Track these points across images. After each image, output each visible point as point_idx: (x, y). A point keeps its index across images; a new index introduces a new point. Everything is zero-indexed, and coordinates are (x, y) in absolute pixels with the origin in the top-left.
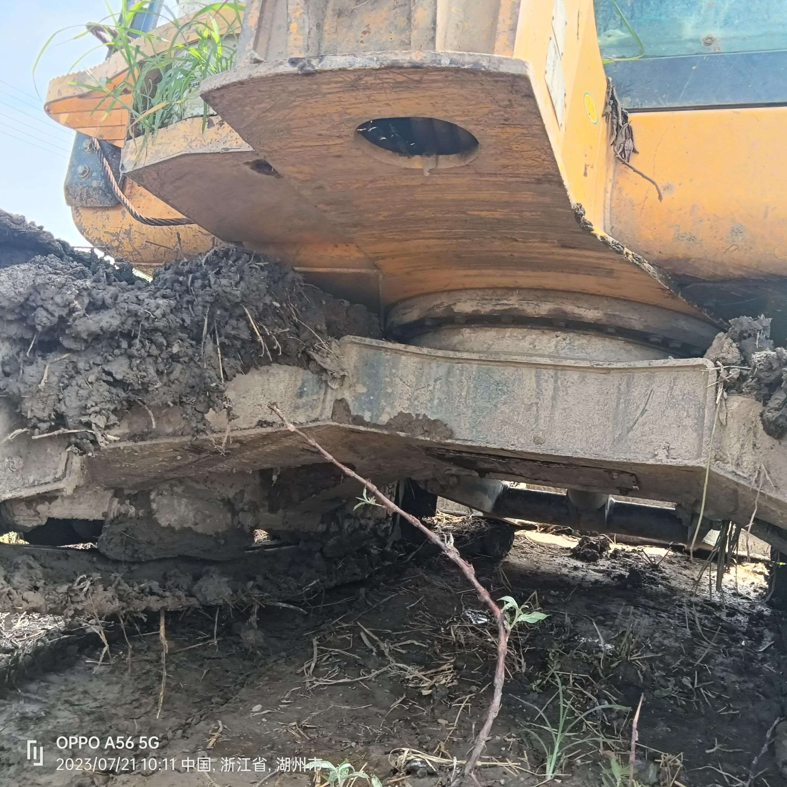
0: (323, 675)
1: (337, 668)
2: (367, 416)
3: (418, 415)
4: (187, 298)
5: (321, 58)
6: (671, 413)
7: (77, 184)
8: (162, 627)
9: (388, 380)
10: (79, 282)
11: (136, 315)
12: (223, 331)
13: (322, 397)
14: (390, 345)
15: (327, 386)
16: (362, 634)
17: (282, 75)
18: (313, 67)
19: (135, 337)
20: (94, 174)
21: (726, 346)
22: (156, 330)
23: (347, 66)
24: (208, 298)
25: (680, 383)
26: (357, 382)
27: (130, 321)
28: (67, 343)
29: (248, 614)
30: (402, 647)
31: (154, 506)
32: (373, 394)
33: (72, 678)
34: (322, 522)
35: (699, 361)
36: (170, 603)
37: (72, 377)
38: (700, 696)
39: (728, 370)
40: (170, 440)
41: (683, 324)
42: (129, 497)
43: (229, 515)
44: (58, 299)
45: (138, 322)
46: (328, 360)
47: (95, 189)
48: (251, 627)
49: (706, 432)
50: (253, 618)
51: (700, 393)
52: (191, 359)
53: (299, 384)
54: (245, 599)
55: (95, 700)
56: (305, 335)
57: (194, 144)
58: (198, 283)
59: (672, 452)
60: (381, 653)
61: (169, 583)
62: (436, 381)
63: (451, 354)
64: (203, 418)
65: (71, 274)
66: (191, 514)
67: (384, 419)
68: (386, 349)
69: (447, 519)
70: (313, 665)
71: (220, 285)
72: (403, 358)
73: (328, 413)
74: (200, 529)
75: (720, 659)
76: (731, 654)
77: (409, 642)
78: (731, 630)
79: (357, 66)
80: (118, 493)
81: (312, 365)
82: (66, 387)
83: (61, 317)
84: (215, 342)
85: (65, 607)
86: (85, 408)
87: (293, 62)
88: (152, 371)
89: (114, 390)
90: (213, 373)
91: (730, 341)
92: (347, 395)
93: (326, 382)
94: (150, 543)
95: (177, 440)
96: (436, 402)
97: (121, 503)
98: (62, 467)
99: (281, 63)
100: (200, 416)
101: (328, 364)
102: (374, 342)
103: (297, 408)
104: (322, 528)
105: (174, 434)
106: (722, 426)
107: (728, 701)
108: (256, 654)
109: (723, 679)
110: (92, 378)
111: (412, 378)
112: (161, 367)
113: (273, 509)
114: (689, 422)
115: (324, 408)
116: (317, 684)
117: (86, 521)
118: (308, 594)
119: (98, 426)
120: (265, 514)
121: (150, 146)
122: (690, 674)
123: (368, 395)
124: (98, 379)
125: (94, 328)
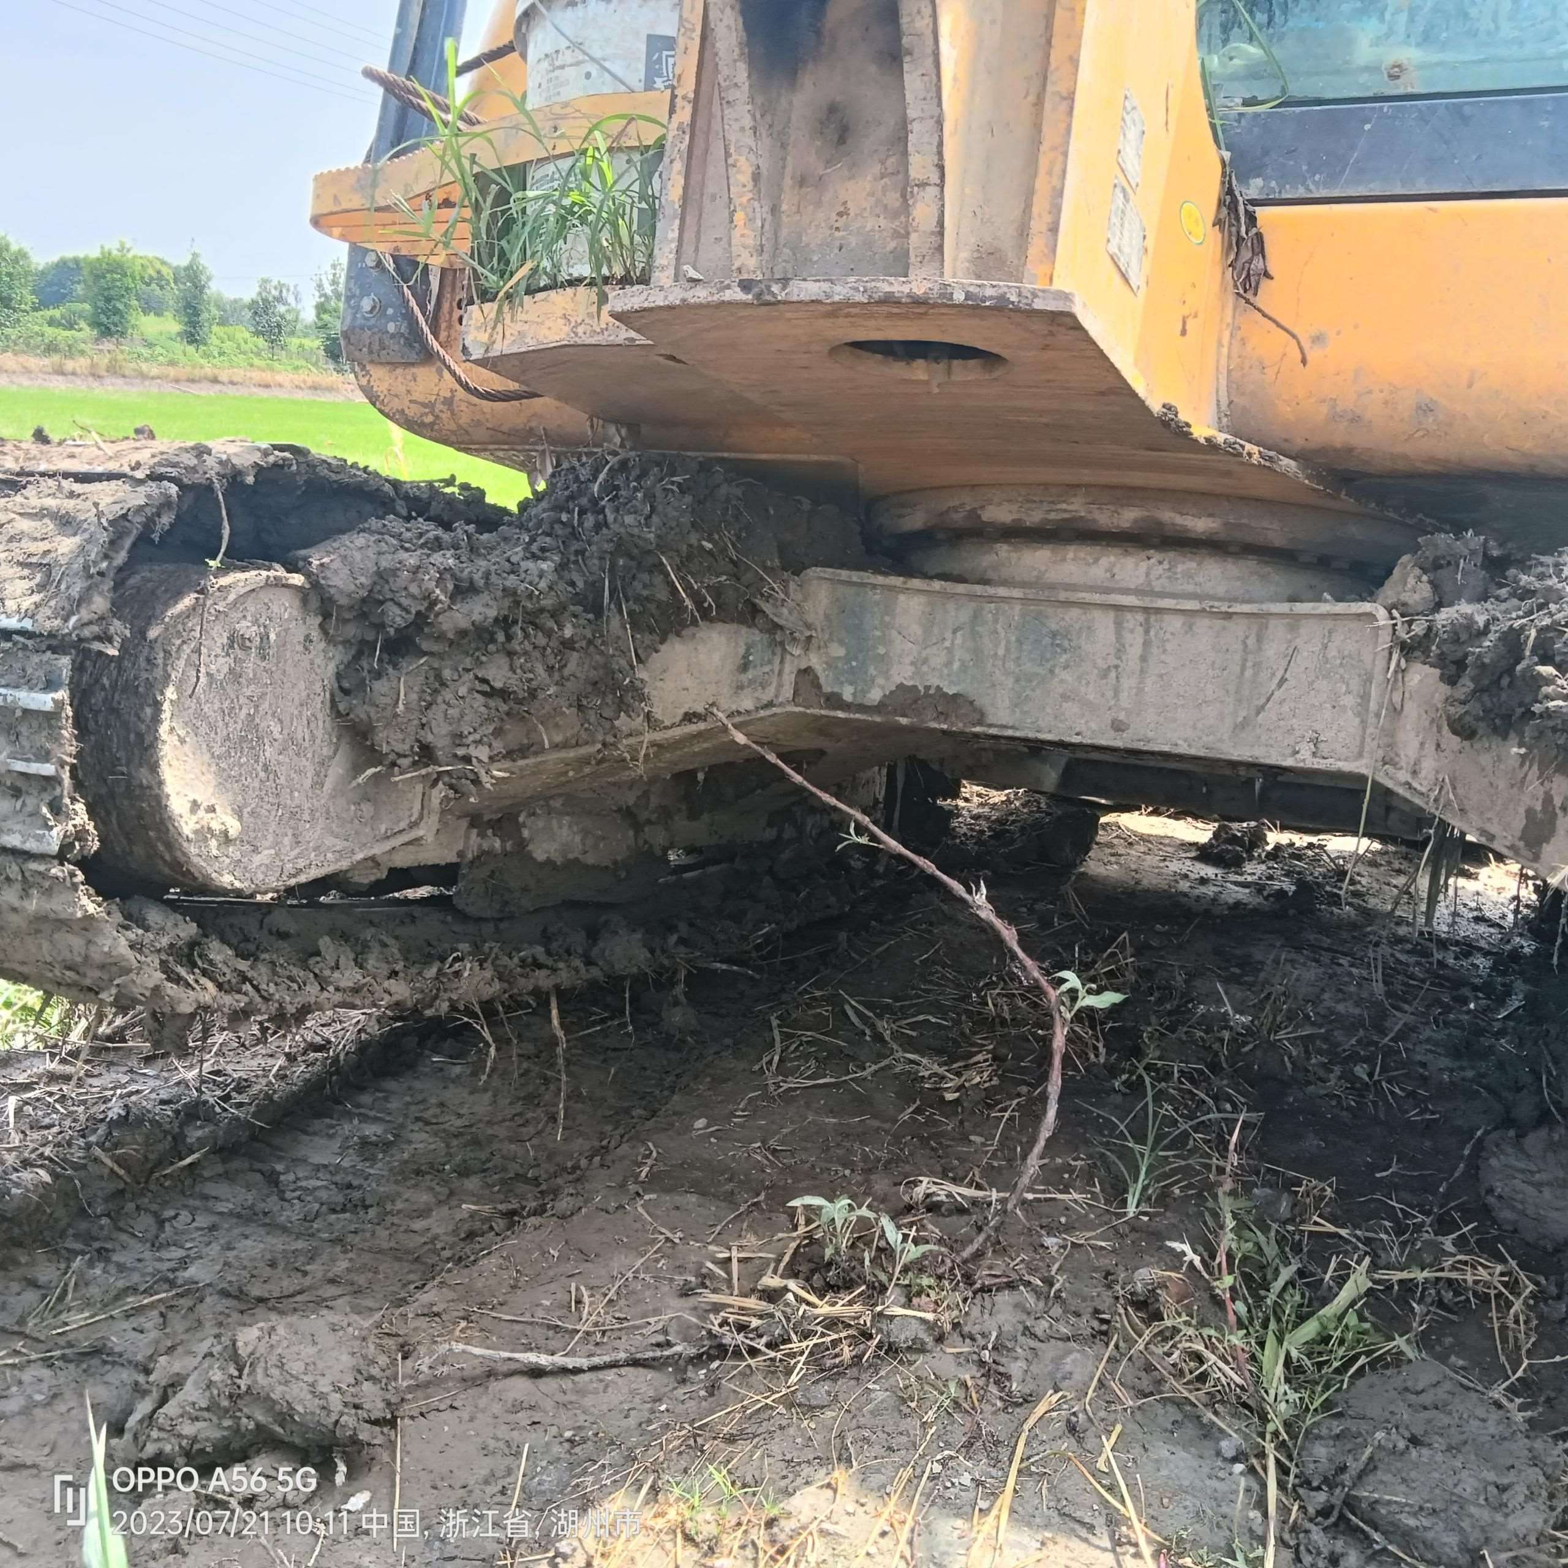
0: (792, 1072)
1: (812, 1063)
2: (848, 694)
3: (927, 688)
4: (575, 546)
5: (785, 281)
6: (1323, 685)
7: (362, 328)
8: (555, 1012)
9: (878, 633)
10: (437, 558)
11: (515, 593)
12: (630, 593)
13: (777, 668)
14: (880, 579)
15: (784, 650)
16: (847, 1007)
17: (730, 303)
18: (774, 295)
19: (515, 622)
20: (390, 311)
21: (1411, 581)
22: (542, 610)
23: (822, 297)
24: (607, 547)
25: (1338, 638)
26: (831, 640)
27: (507, 603)
28: (425, 646)
29: (673, 984)
30: (912, 1026)
31: (526, 833)
32: (856, 659)
33: (417, 1085)
34: (770, 824)
35: (1366, 607)
36: (564, 977)
37: (436, 691)
38: (1380, 1092)
39: (1410, 623)
40: (563, 754)
41: (1354, 531)
42: (491, 824)
43: (631, 833)
44: (414, 589)
45: (517, 603)
46: (785, 611)
47: (393, 336)
48: (676, 1003)
49: (1372, 720)
50: (679, 989)
51: (1367, 658)
52: (590, 642)
53: (742, 651)
54: (666, 962)
55: (460, 1116)
56: (748, 577)
57: (580, 330)
58: (590, 520)
59: (1321, 746)
60: (878, 1037)
61: (554, 946)
62: (955, 632)
63: (978, 589)
64: (613, 727)
65: (422, 546)
66: (578, 839)
67: (875, 696)
68: (874, 586)
69: (979, 795)
70: (776, 1058)
71: (623, 524)
72: (902, 597)
73: (788, 692)
74: (590, 859)
75: (1427, 1033)
76: (1446, 1024)
77: (921, 1018)
78: (1457, 983)
79: (837, 298)
80: (475, 820)
81: (759, 621)
82: (429, 706)
83: (418, 613)
84: (620, 611)
85: (436, 997)
86: (461, 736)
87: (746, 286)
88: (540, 669)
89: (492, 703)
90: (623, 662)
91: (1417, 571)
92: (815, 661)
93: (782, 644)
94: (525, 890)
95: (572, 754)
96: (956, 665)
97: (482, 835)
98: (417, 806)
99: (728, 287)
100: (607, 725)
101: (785, 616)
102: (855, 576)
103: (740, 687)
104: (770, 834)
105: (564, 745)
106: (1396, 712)
107: (1426, 1099)
108: (684, 1042)
109: (1424, 1065)
110: (463, 691)
111: (916, 630)
112: (551, 660)
113: (693, 816)
114: (1349, 701)
115: (780, 686)
116: (785, 1086)
117: (436, 867)
118: (758, 948)
119: (480, 761)
120: (681, 823)
121: (507, 321)
122: (1370, 1060)
123: (847, 659)
124: (471, 690)
125: (464, 623)
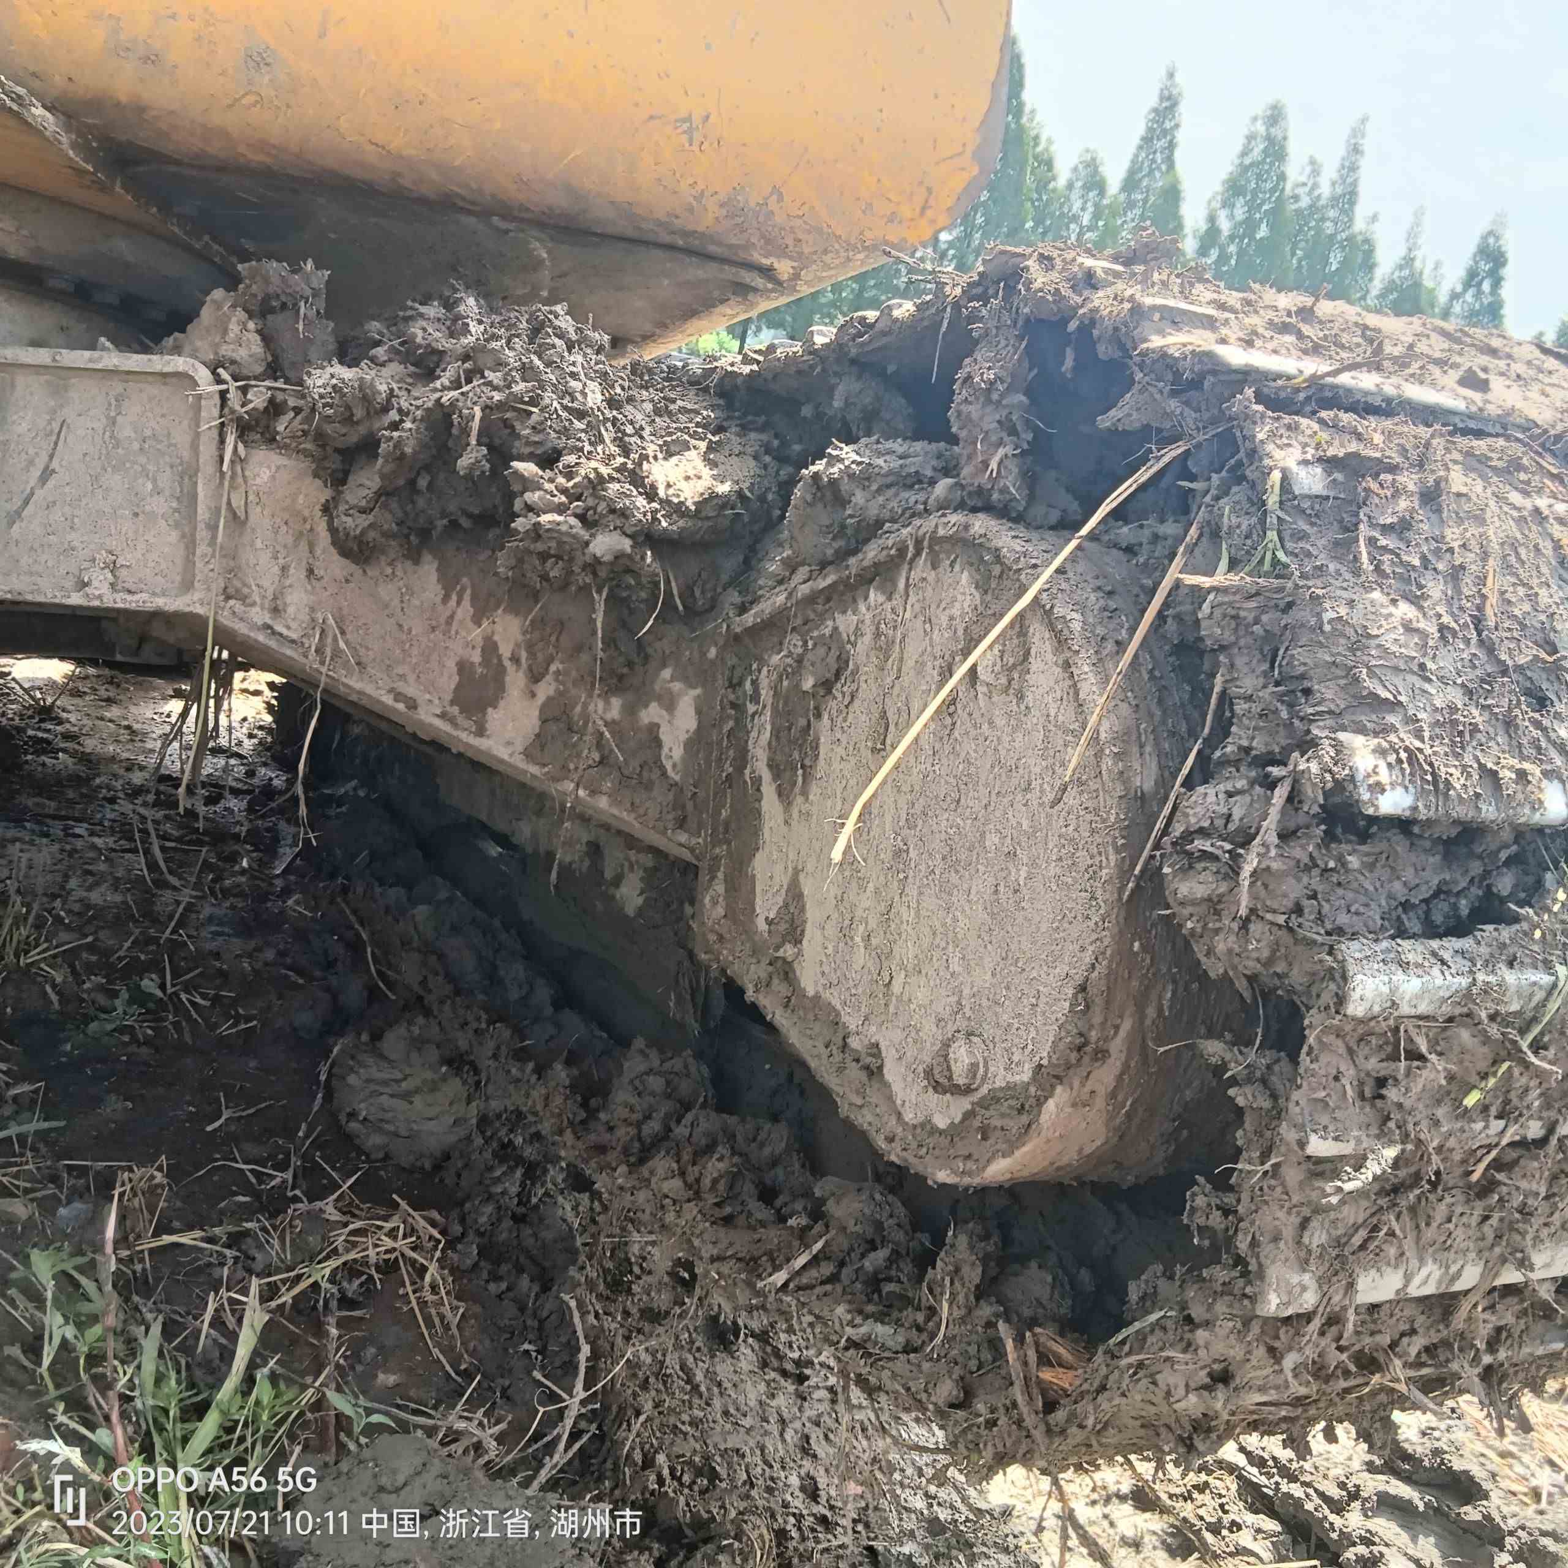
6: (114, 480)
21: (234, 328)
25: (133, 410)
35: (179, 363)
38: (179, 1007)
39: (244, 390)
41: (123, 247)
49: (202, 534)
51: (181, 437)
59: (123, 573)
78: (217, 836)
91: (240, 314)
106: (238, 521)
107: (235, 1002)
114: (160, 505)
